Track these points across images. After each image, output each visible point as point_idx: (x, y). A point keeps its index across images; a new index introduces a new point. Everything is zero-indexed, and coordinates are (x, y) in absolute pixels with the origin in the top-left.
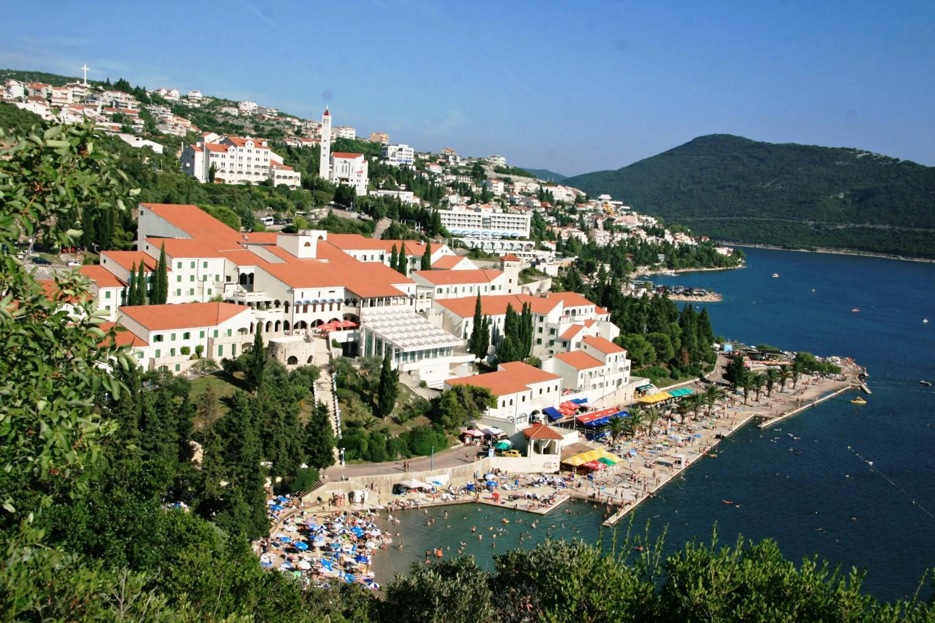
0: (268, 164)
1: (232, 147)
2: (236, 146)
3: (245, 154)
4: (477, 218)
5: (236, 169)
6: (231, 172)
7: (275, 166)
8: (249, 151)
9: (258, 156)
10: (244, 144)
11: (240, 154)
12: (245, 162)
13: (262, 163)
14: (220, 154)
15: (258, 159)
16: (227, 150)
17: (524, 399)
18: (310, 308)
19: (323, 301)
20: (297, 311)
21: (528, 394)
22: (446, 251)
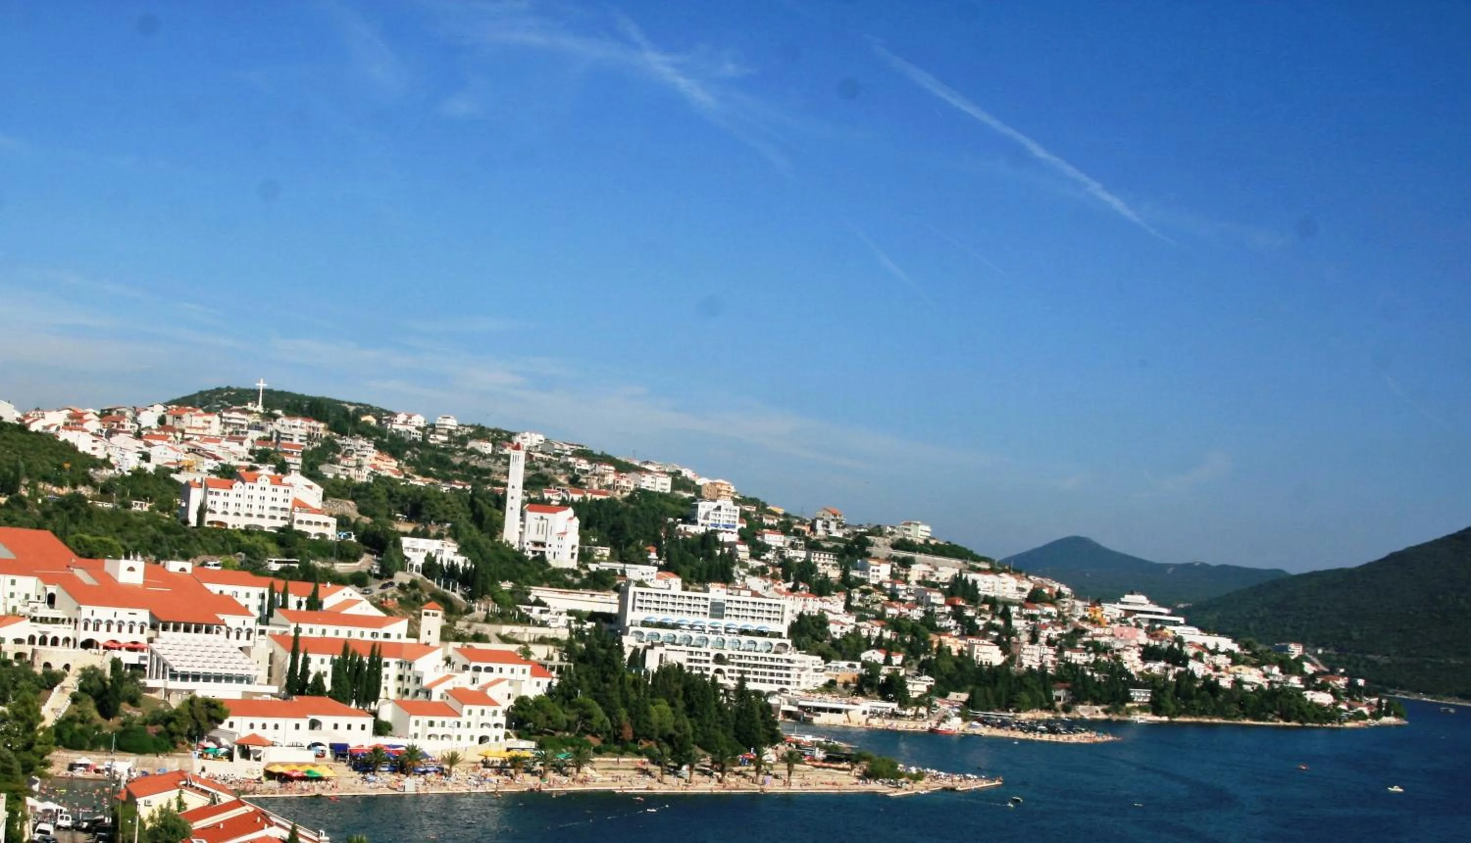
0: (289, 505)
1: (239, 483)
3: (257, 492)
4: (703, 602)
5: (244, 510)
6: (237, 514)
7: (297, 509)
8: (263, 489)
9: (274, 495)
10: (256, 480)
11: (251, 492)
12: (256, 502)
13: (280, 504)
14: (222, 491)
15: (274, 499)
16: (231, 487)
17: (297, 727)
18: (103, 627)
19: (120, 621)
20: (86, 628)
21: (305, 723)
22: (351, 595)
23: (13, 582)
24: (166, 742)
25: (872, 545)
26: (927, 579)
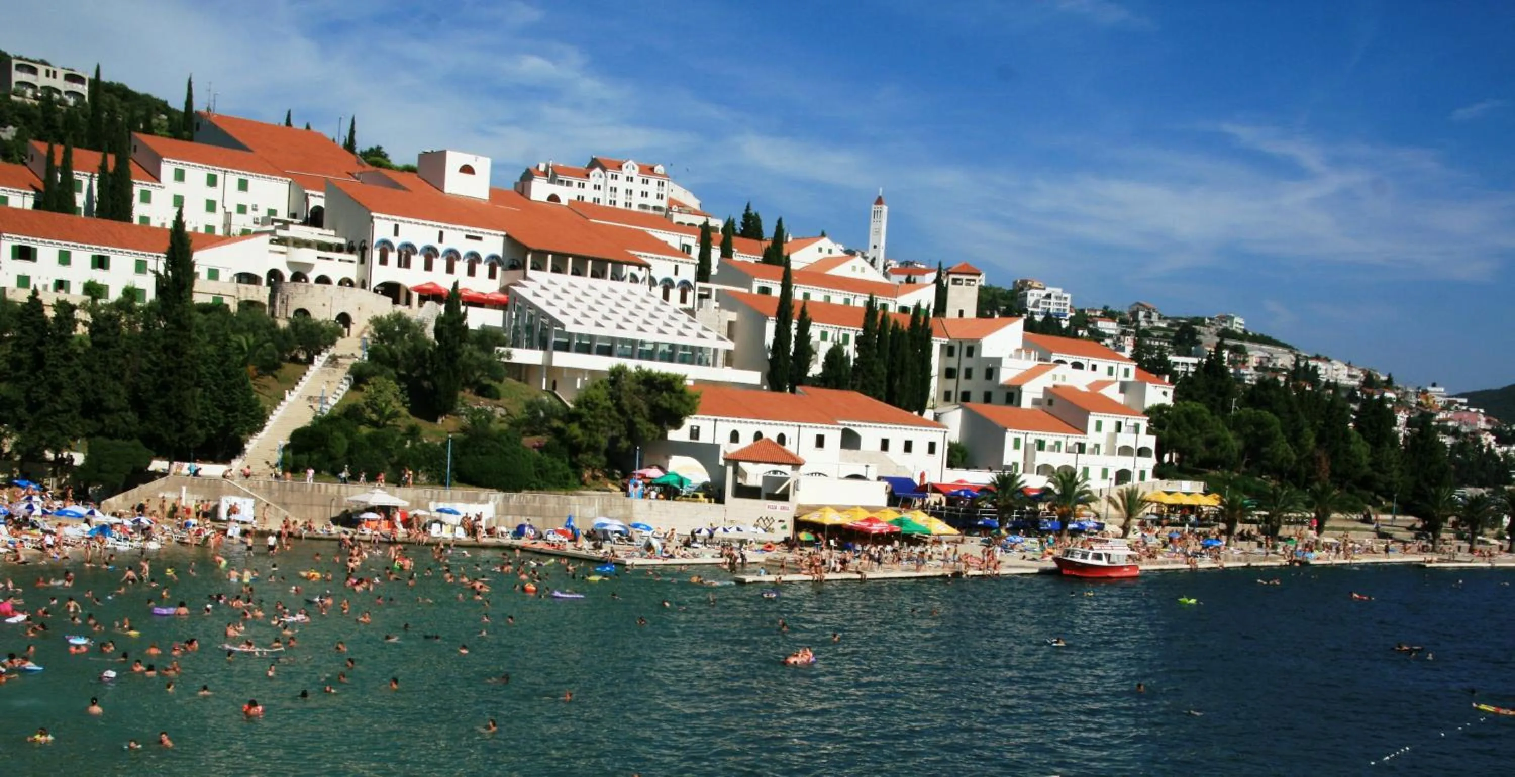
0: (663, 204)
2: (604, 169)
3: (621, 184)
7: (675, 208)
8: (630, 179)
10: (619, 167)
12: (621, 198)
13: (652, 201)
14: (576, 183)
15: (645, 194)
16: (588, 176)
17: (820, 441)
18: (417, 261)
19: (451, 251)
20: (384, 261)
21: (833, 437)
22: (830, 251)
23: (243, 186)
24: (562, 466)
25: (1199, 333)
26: (1265, 365)
